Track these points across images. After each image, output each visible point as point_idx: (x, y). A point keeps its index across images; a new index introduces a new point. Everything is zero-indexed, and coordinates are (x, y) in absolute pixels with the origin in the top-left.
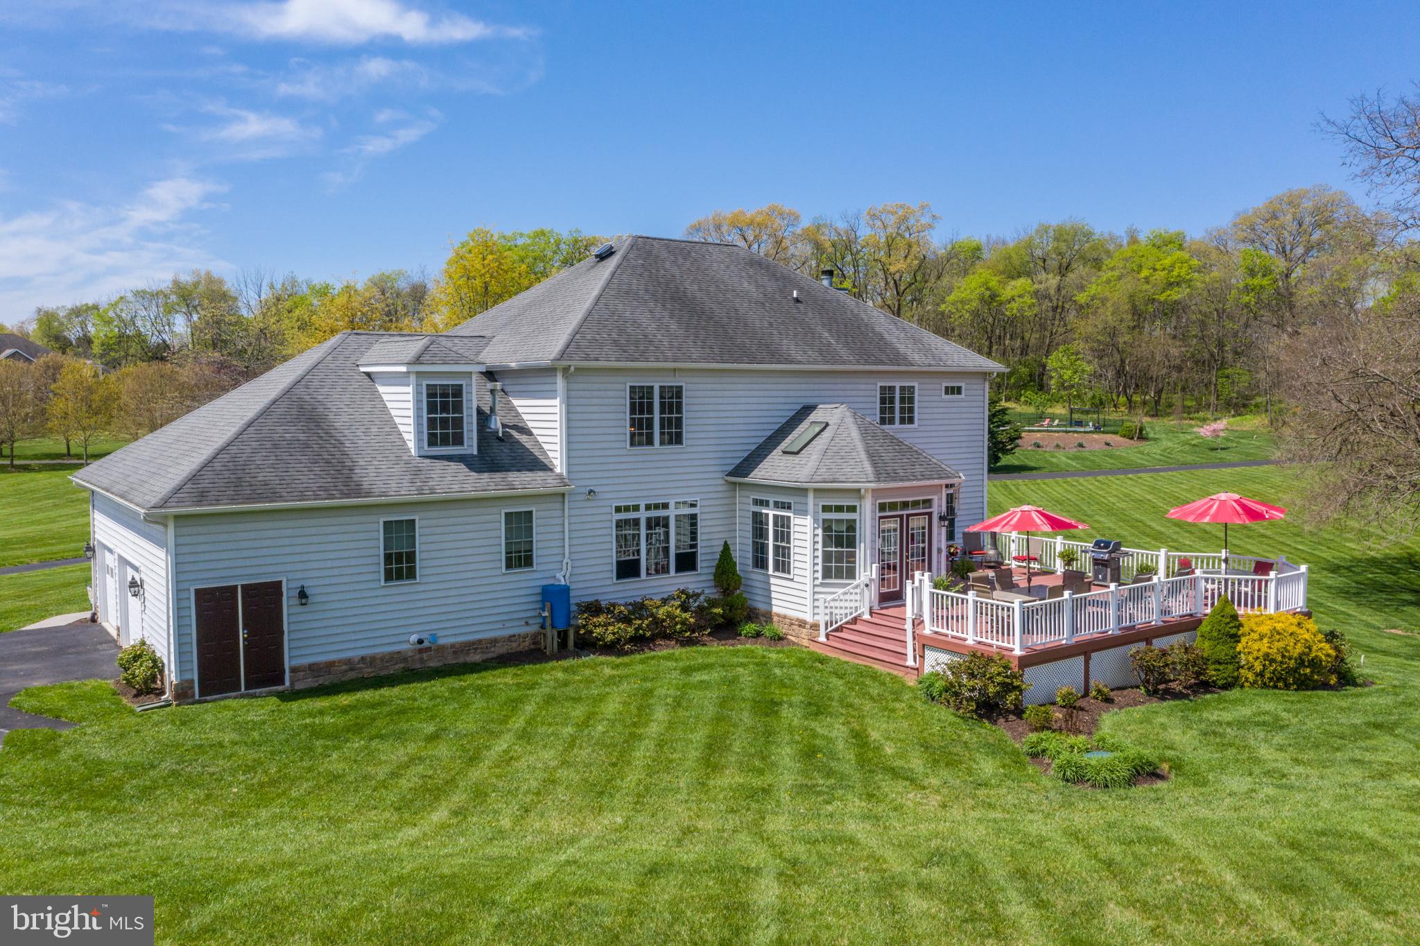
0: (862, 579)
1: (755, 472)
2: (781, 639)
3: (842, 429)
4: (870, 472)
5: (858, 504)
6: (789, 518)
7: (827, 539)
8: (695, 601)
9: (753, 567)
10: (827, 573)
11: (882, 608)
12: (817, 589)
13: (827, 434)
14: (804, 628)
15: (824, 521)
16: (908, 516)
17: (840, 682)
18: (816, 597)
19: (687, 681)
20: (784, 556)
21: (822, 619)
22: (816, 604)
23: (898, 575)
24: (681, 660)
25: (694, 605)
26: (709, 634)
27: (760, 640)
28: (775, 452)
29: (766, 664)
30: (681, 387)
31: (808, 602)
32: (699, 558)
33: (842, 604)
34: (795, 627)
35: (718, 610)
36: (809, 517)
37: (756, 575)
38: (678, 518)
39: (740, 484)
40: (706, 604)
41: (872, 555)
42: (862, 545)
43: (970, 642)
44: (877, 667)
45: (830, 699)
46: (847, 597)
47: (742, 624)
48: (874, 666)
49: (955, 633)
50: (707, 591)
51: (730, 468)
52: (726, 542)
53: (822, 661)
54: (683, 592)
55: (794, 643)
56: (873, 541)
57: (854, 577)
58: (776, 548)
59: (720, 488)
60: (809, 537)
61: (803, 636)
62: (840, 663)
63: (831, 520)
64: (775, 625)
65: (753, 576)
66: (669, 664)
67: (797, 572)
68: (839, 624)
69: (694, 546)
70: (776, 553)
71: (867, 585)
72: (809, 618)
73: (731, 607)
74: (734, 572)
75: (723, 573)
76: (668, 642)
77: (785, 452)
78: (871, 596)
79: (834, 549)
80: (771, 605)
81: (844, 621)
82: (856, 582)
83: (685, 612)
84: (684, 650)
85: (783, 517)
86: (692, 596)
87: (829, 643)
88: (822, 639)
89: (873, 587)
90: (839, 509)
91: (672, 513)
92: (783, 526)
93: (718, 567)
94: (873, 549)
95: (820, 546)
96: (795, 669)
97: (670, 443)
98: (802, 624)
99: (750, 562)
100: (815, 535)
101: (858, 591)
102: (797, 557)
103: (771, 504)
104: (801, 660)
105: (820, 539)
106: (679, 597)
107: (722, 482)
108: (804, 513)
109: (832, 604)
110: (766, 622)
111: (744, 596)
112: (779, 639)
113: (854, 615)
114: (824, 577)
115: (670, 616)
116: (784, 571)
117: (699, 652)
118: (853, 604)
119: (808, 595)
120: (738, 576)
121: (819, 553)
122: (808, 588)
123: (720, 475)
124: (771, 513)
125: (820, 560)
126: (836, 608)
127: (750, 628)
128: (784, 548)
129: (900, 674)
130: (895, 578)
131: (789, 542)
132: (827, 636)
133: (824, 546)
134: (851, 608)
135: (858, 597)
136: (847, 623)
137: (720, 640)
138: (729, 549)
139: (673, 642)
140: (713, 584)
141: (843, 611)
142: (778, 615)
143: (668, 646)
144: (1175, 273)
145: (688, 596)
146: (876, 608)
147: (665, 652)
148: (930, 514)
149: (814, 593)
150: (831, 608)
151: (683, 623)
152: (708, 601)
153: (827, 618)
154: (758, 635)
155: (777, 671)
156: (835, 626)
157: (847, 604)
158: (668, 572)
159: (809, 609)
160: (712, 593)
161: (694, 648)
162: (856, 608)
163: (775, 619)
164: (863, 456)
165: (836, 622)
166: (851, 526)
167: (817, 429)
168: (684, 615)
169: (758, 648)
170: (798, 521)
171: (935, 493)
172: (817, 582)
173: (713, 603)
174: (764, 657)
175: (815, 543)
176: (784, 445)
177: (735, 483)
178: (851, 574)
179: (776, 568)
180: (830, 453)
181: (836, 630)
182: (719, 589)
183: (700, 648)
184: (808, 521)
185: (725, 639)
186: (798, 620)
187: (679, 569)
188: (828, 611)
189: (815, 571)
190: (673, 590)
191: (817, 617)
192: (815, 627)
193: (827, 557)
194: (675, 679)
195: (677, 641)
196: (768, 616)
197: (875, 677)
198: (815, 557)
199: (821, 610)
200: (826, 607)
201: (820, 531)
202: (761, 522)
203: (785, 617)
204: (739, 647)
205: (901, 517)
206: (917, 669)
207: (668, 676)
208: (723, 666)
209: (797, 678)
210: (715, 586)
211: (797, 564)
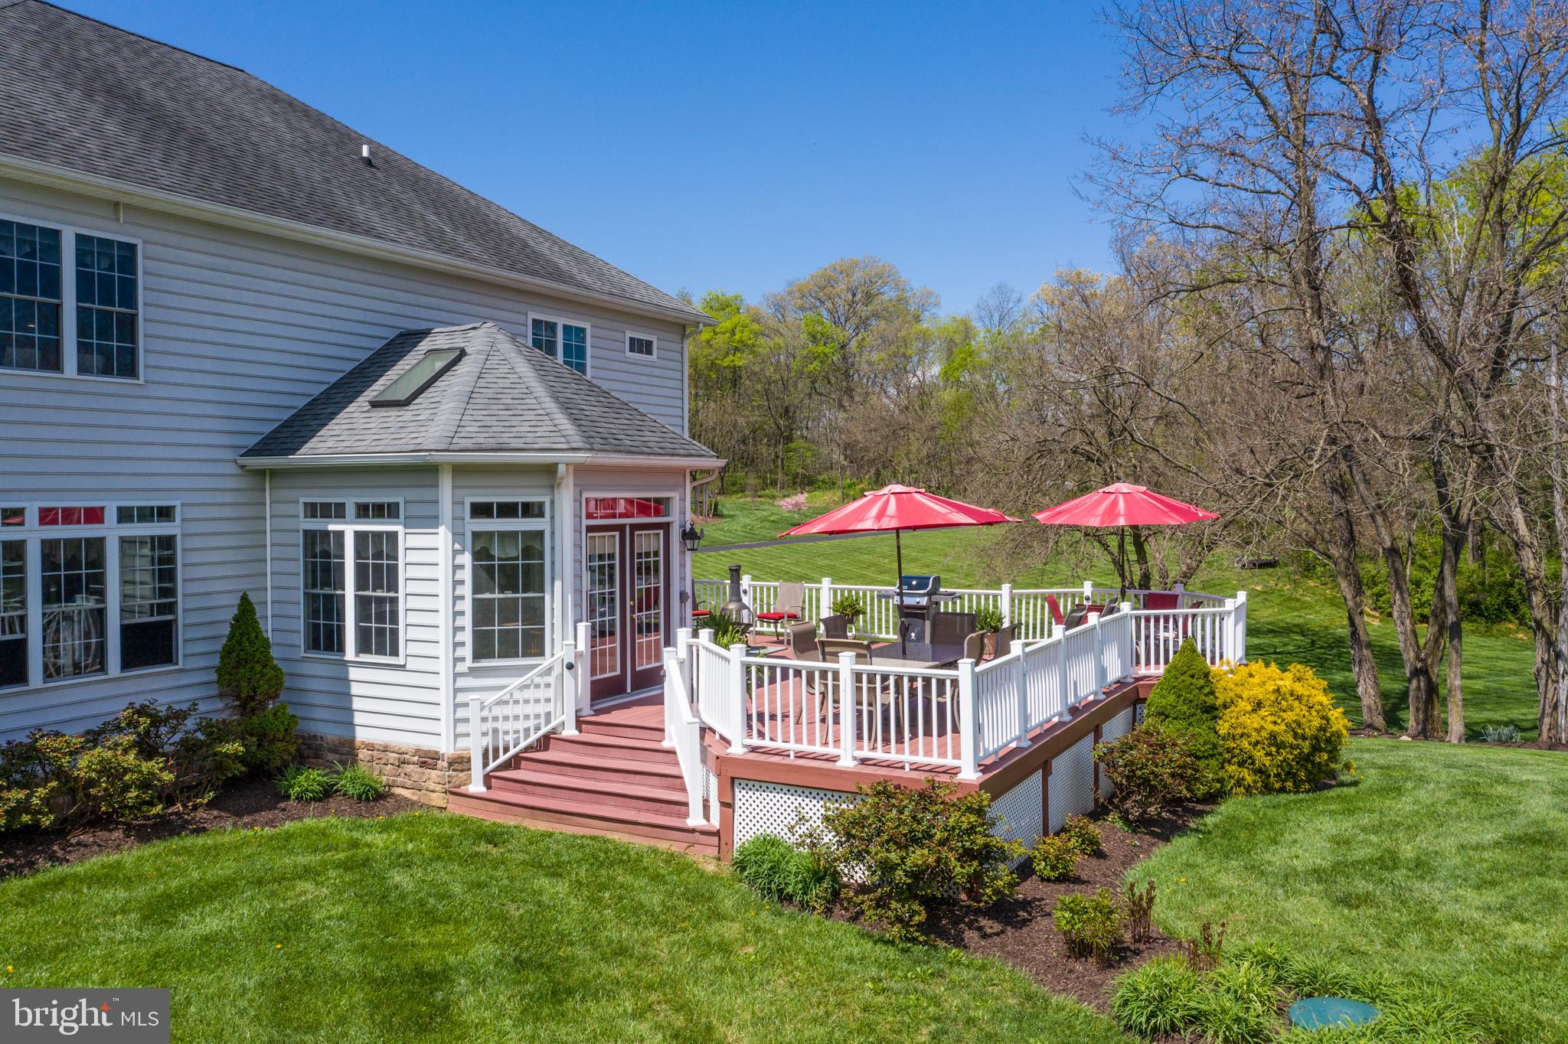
0: (558, 654)
1: (312, 443)
2: (380, 797)
3: (494, 361)
4: (573, 432)
5: (547, 500)
6: (393, 536)
7: (484, 575)
8: (174, 730)
9: (307, 649)
10: (483, 648)
11: (598, 712)
12: (462, 682)
13: (465, 368)
14: (434, 767)
15: (476, 535)
16: (635, 527)
17: (562, 887)
18: (461, 698)
19: (161, 945)
20: (381, 618)
21: (474, 747)
22: (461, 713)
23: (618, 645)
24: (142, 878)
25: (170, 739)
26: (211, 805)
27: (333, 803)
28: (351, 408)
29: (366, 862)
30: (132, 248)
31: (444, 712)
32: (181, 634)
33: (519, 710)
34: (409, 768)
35: (234, 747)
36: (442, 529)
37: (315, 667)
38: (125, 542)
39: (275, 473)
40: (200, 736)
41: (577, 605)
42: (558, 584)
43: (846, 763)
44: (618, 836)
45: (563, 938)
46: (530, 694)
47: (290, 771)
48: (610, 835)
49: (805, 747)
50: (202, 707)
51: (252, 441)
52: (244, 598)
53: (494, 836)
54: (142, 711)
55: (413, 804)
56: (578, 576)
57: (541, 653)
58: (362, 603)
59: (230, 483)
60: (443, 572)
61: (431, 785)
62: (535, 839)
63: (490, 535)
64: (363, 768)
65: (307, 669)
66: (108, 895)
67: (413, 649)
68: (512, 752)
69: (171, 608)
70: (363, 612)
71: (570, 667)
72: (445, 746)
73: (263, 737)
74: (267, 662)
75: (241, 663)
76: (103, 835)
77: (375, 404)
78: (575, 690)
79: (497, 596)
80: (351, 725)
81: (523, 744)
82: (545, 662)
83: (149, 758)
84: (148, 851)
85: (378, 535)
86: (165, 721)
87: (493, 795)
88: (477, 787)
89: (583, 670)
90: (507, 510)
91: (111, 532)
92: (378, 555)
93: (226, 653)
94: (578, 591)
95: (467, 590)
96: (439, 865)
97: (106, 371)
98: (428, 760)
99: (300, 639)
100: (457, 567)
101: (551, 679)
102: (413, 618)
103: (350, 510)
104: (444, 842)
105: (467, 575)
106: (132, 724)
107: (231, 469)
108: (431, 521)
109: (498, 711)
110: (343, 763)
111: (290, 711)
112: (374, 797)
113: (543, 731)
114: (477, 656)
115: (108, 770)
116: (381, 651)
117: (188, 852)
118: (541, 709)
119: (443, 696)
120: (275, 668)
121: (467, 605)
122: (443, 681)
123: (229, 454)
124: (349, 530)
125: (467, 621)
126: (506, 718)
127: (310, 779)
128: (380, 601)
129: (676, 848)
130: (612, 651)
131: (393, 586)
132: (488, 780)
133: (477, 588)
134: (537, 716)
135: (550, 693)
136: (527, 749)
137: (239, 814)
138: (253, 612)
139: (118, 834)
140: (215, 691)
141: (521, 725)
142: (370, 747)
143: (101, 847)
144: (737, 337)
145: (156, 721)
146: (587, 711)
147: (96, 862)
148: (666, 527)
149: (456, 691)
150: (495, 719)
151: (145, 785)
152: (207, 727)
153: (488, 741)
154: (327, 793)
155: (399, 878)
156: (502, 758)
157: (530, 709)
158: (103, 669)
159: (444, 727)
160: (216, 709)
161: (175, 843)
162: (548, 714)
163: (363, 754)
164: (550, 405)
165: (506, 750)
166: (533, 546)
167: (439, 365)
168: (146, 766)
169: (334, 822)
170: (414, 540)
171: (673, 488)
172: (462, 667)
173: (218, 732)
174: (354, 844)
175: (457, 583)
176: (373, 392)
177: (260, 473)
178: (534, 645)
179: (363, 646)
180: (479, 399)
181: (506, 766)
182: (230, 701)
183: (189, 841)
184: (442, 537)
185: (250, 811)
186: (418, 752)
187: (129, 661)
188: (489, 726)
189: (457, 645)
190: (119, 709)
191: (462, 743)
192: (461, 763)
193: (483, 613)
194: (127, 940)
195: (128, 828)
196: (347, 750)
197: (633, 863)
198: (457, 614)
199: (474, 727)
200: (484, 720)
201: (467, 559)
202: (326, 554)
203: (386, 749)
204: (289, 826)
205: (621, 528)
206: (717, 833)
207: (104, 935)
208: (260, 882)
209: (457, 889)
210: (221, 696)
211: (413, 633)
